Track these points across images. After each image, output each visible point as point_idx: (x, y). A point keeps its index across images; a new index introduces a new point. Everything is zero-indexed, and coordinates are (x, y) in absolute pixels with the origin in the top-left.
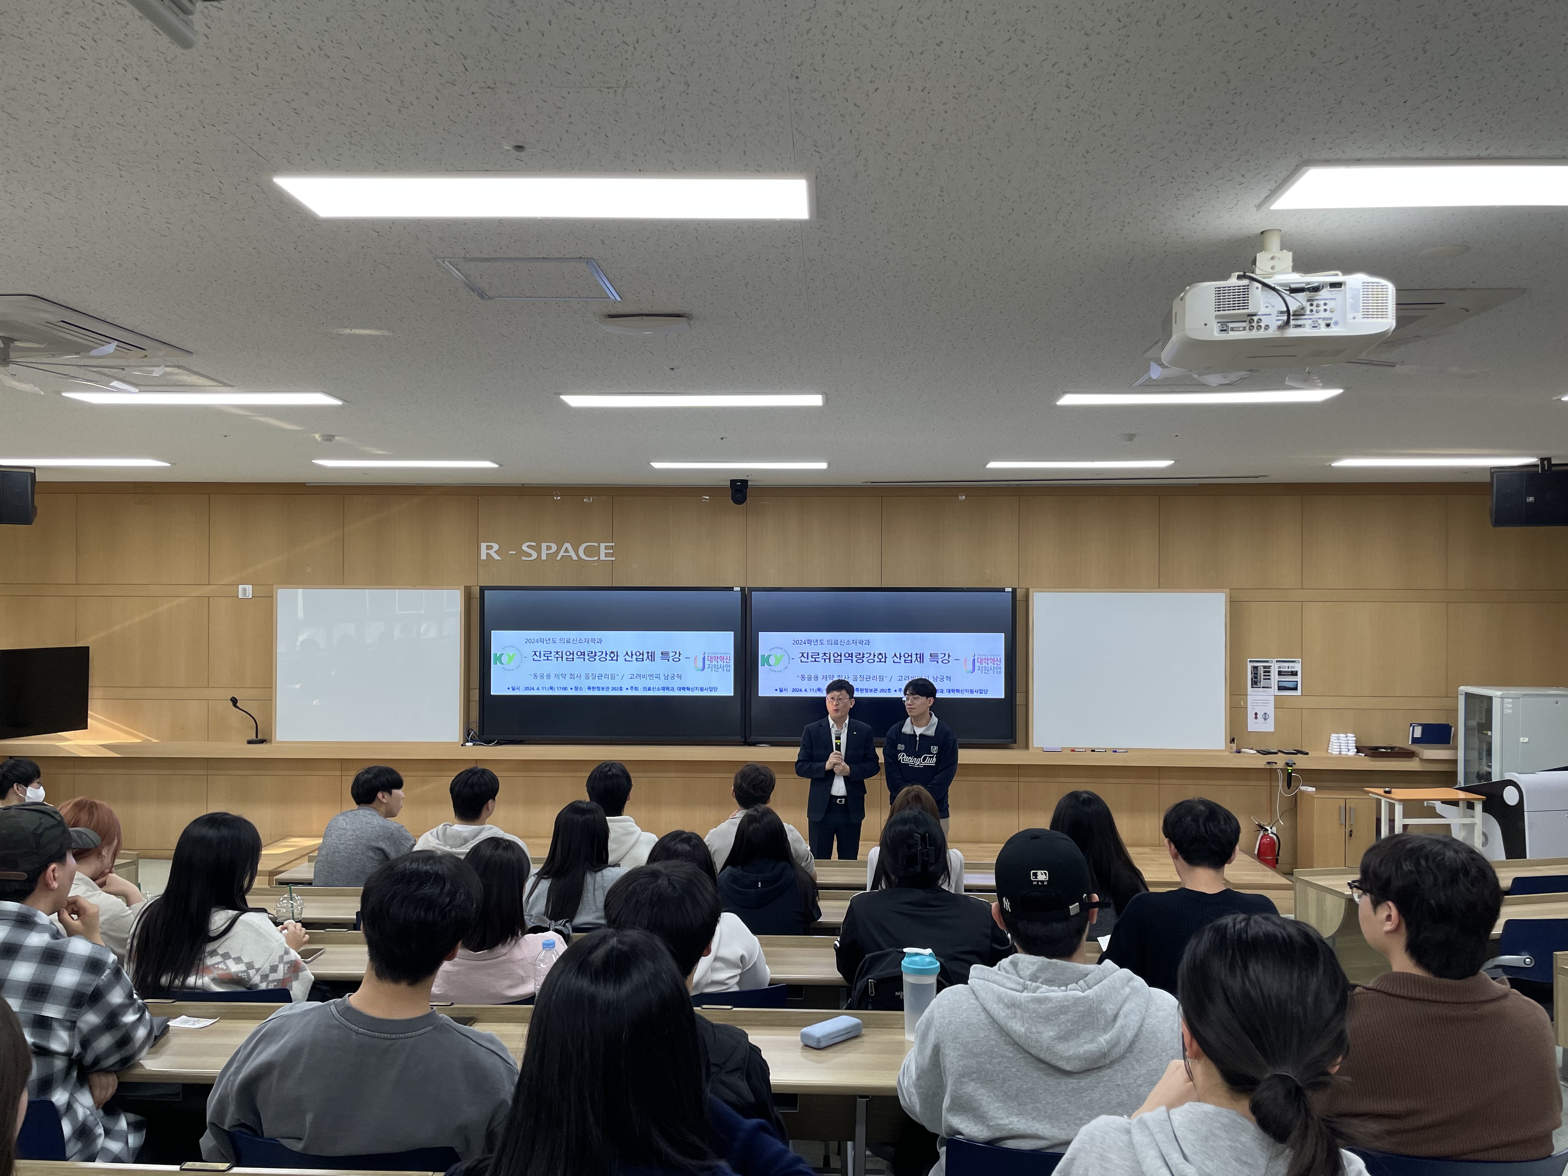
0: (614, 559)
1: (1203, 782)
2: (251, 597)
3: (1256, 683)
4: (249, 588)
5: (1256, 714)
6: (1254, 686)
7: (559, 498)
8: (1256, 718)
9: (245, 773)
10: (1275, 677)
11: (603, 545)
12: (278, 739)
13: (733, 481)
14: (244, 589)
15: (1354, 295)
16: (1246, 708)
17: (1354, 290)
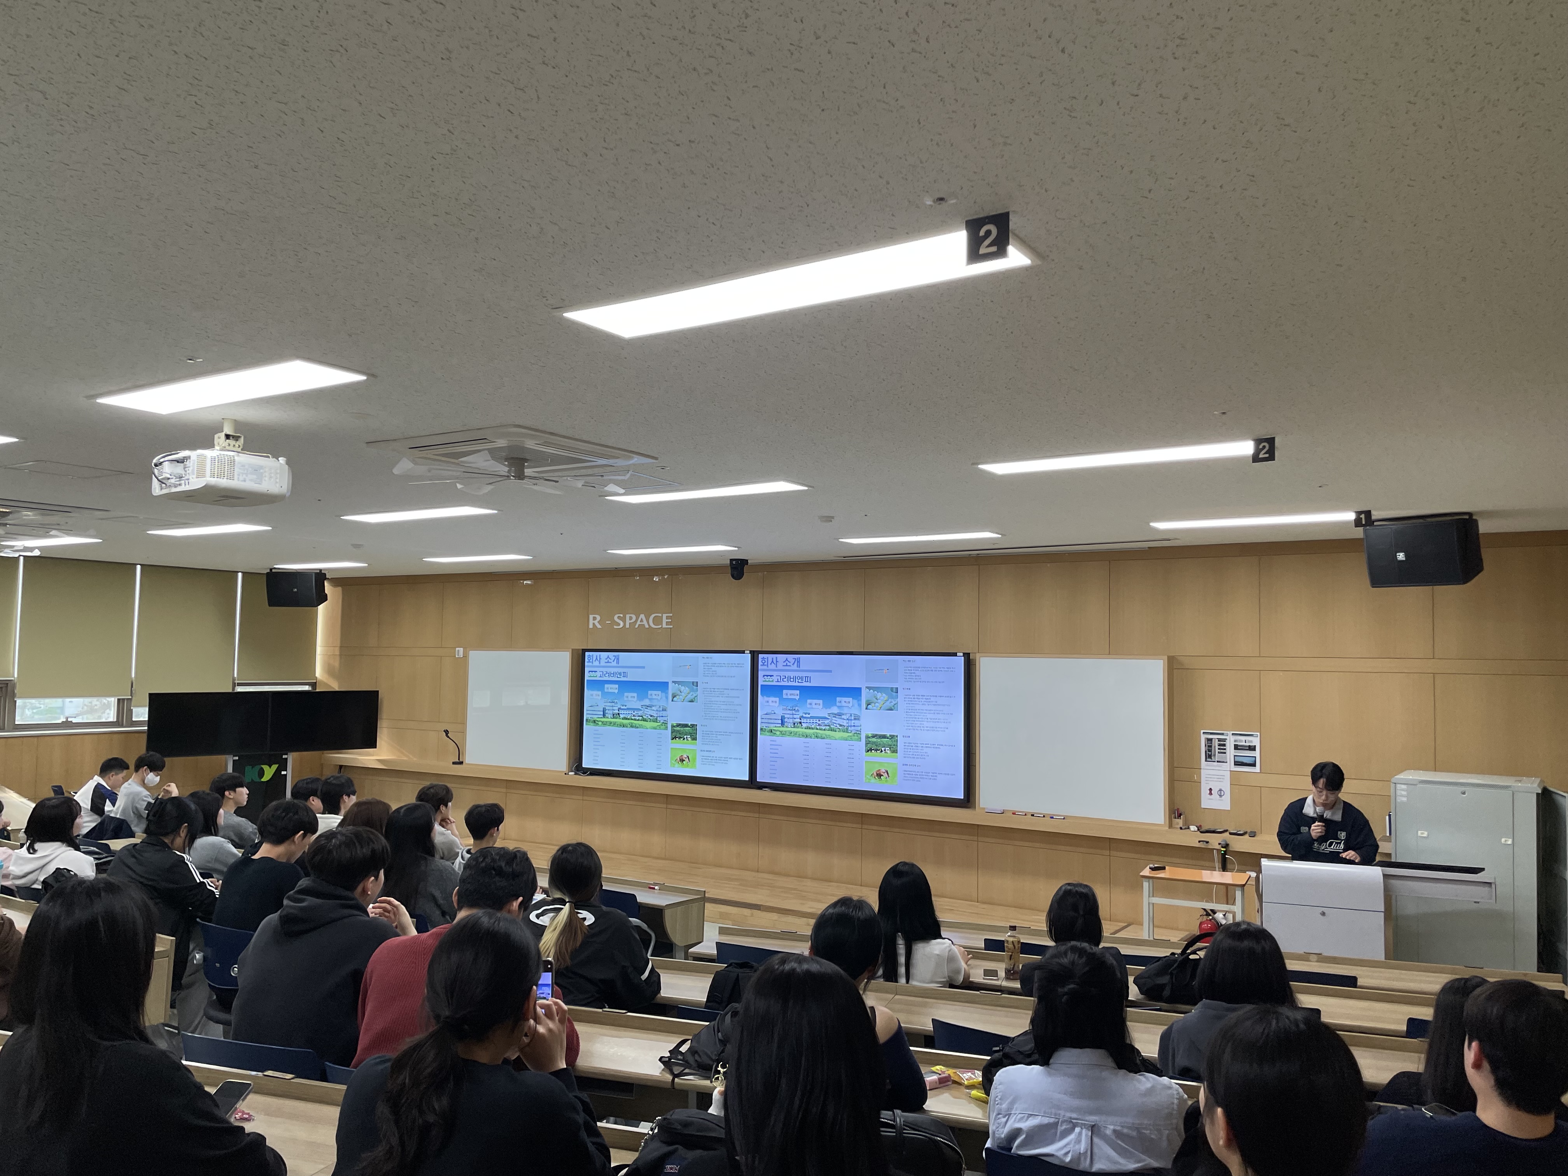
0: (672, 627)
2: (462, 656)
3: (1210, 757)
5: (1211, 790)
6: (1208, 760)
7: (637, 578)
8: (1211, 794)
10: (1230, 752)
11: (665, 616)
12: (470, 762)
13: (731, 560)
14: (459, 651)
15: (194, 464)
16: (1200, 782)
17: (194, 460)
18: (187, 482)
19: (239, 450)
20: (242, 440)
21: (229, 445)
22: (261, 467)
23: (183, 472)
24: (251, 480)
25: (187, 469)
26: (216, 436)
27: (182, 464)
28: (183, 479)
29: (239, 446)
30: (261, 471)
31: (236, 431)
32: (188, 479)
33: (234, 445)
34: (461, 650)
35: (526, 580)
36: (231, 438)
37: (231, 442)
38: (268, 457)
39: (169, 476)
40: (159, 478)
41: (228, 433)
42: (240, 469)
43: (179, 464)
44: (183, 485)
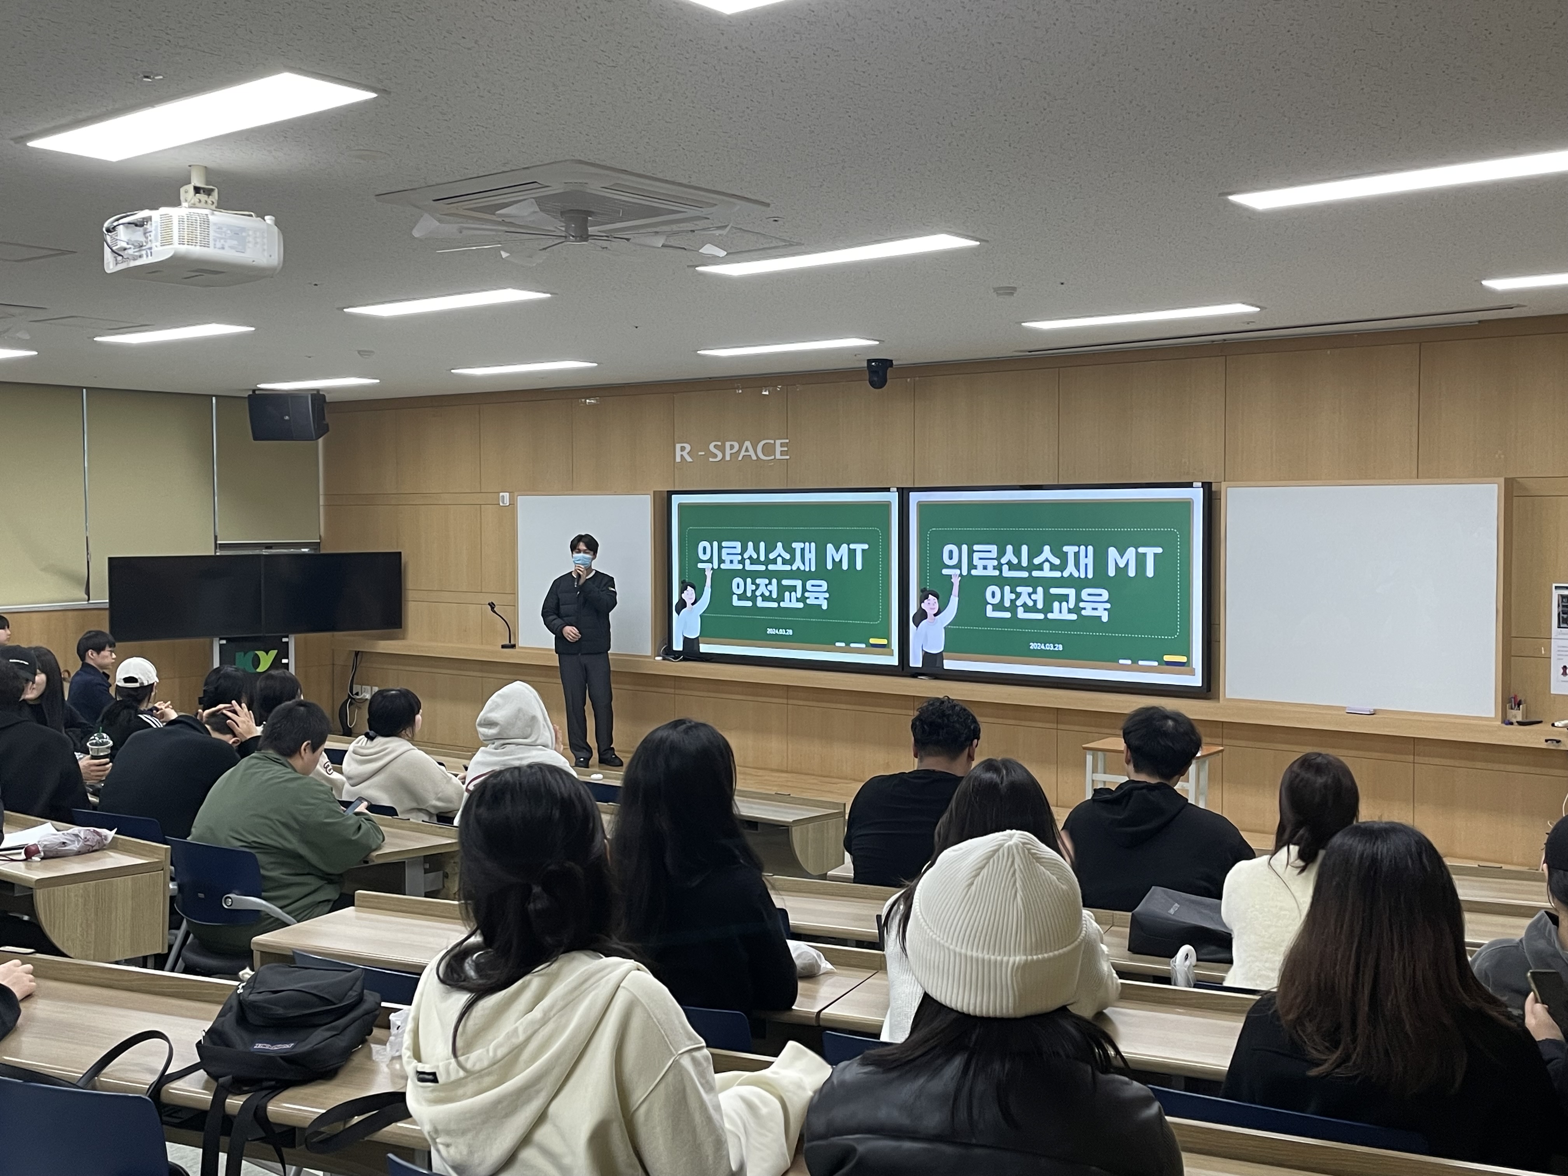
0: (788, 457)
2: (508, 504)
3: (1565, 621)
5: (1564, 668)
6: (1562, 626)
7: (740, 391)
8: (1564, 674)
11: (778, 442)
13: (869, 361)
14: (503, 496)
15: (157, 227)
17: (156, 222)
18: (149, 252)
19: (213, 207)
20: (216, 193)
21: (200, 201)
22: (243, 229)
23: (143, 239)
24: (231, 247)
25: (148, 235)
26: (182, 190)
27: (141, 229)
28: (144, 248)
29: (213, 203)
30: (244, 234)
31: (207, 183)
32: (150, 248)
33: (206, 202)
34: (507, 495)
35: (589, 398)
36: (202, 191)
37: (203, 197)
38: (251, 216)
39: (125, 245)
40: (114, 248)
41: (198, 185)
42: (215, 232)
43: (138, 228)
44: (145, 256)
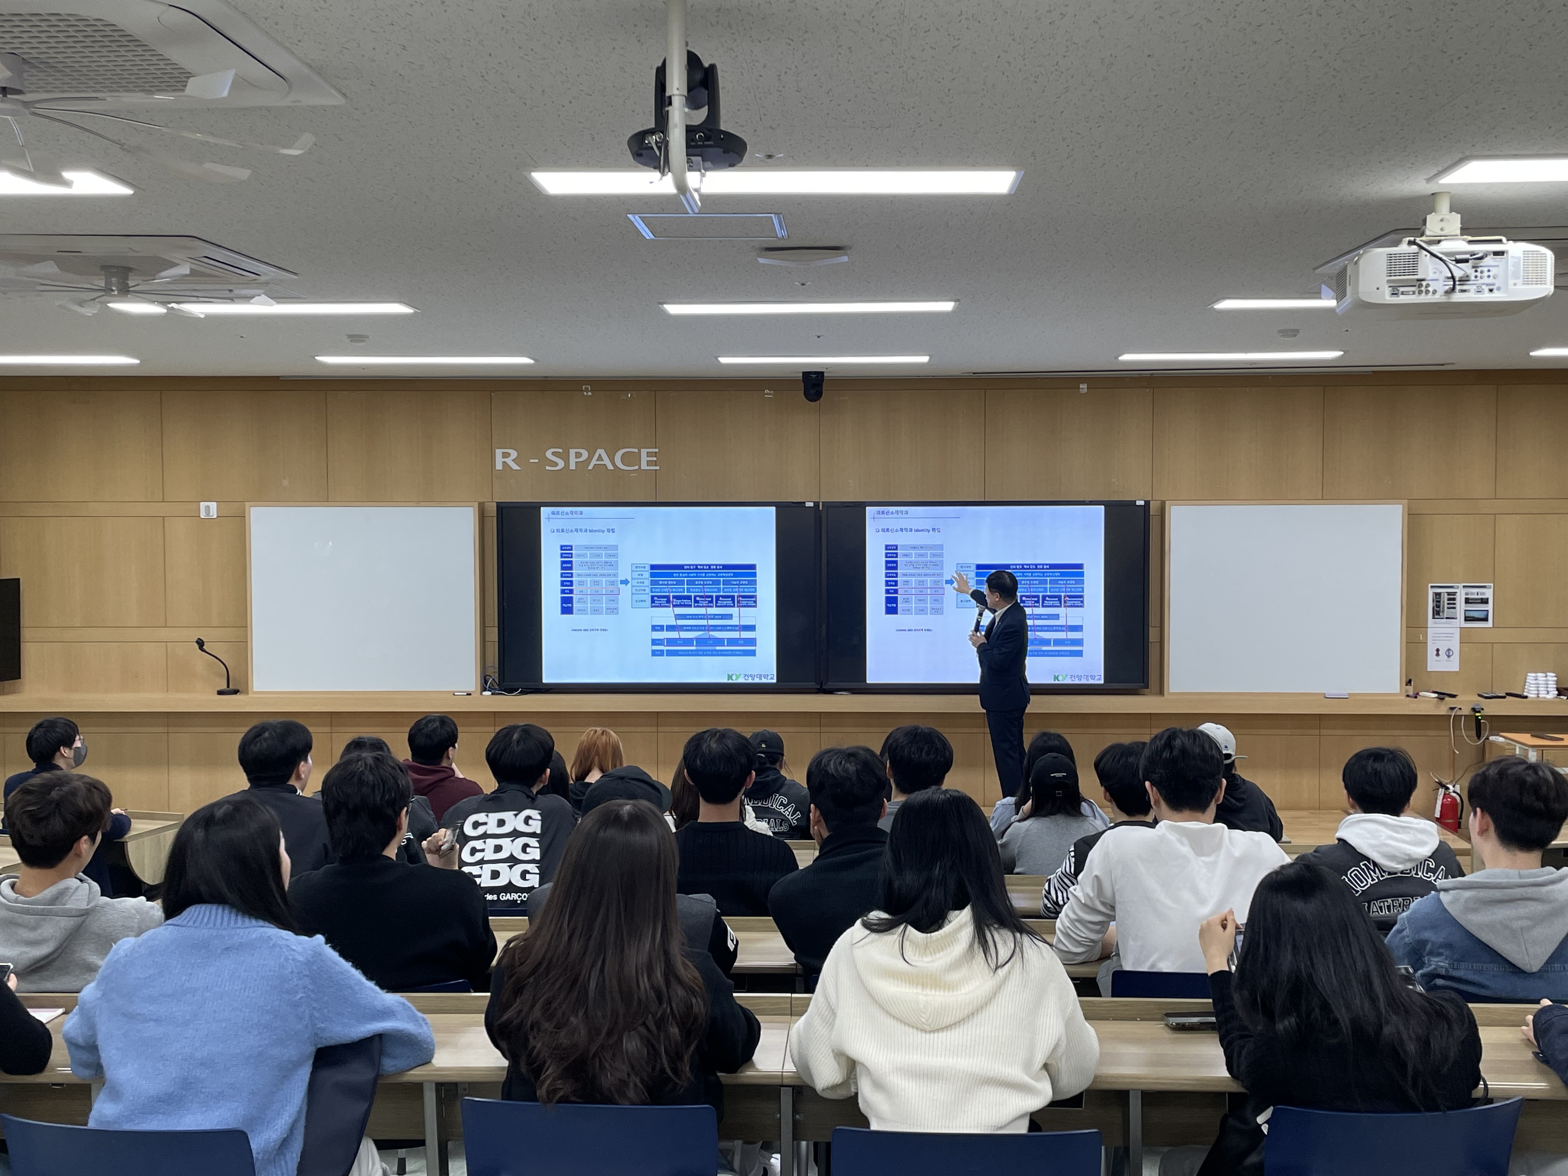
0: (658, 468)
1: (1372, 732)
2: (215, 517)
3: (1438, 613)
4: (213, 506)
5: (1438, 650)
6: (1436, 617)
7: (589, 393)
8: (1438, 655)
9: (213, 730)
10: (1461, 606)
12: (255, 690)
13: (804, 373)
14: (208, 508)
16: (1426, 643)
